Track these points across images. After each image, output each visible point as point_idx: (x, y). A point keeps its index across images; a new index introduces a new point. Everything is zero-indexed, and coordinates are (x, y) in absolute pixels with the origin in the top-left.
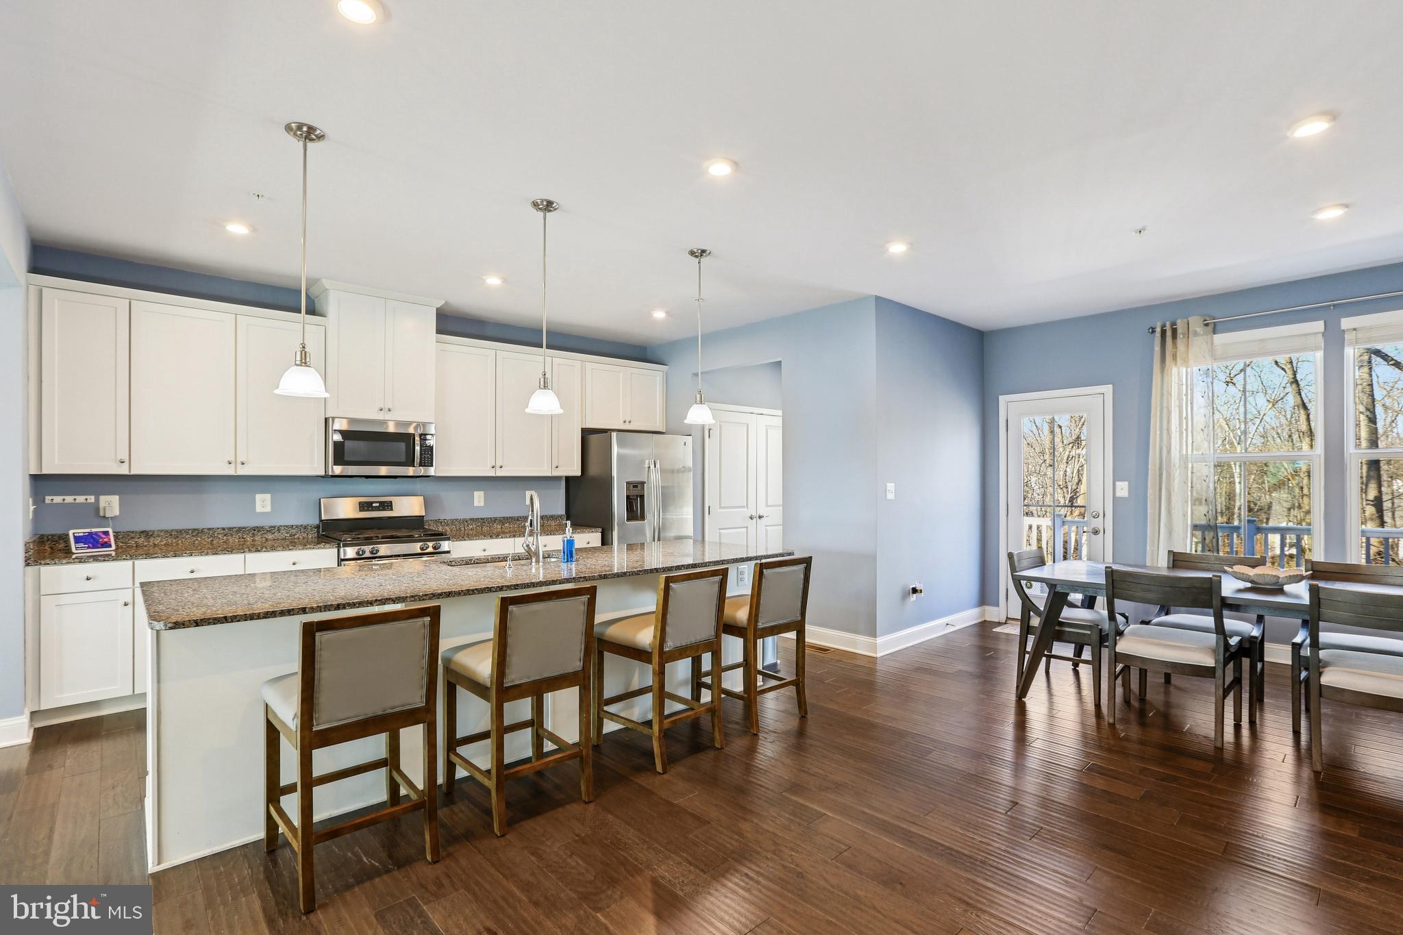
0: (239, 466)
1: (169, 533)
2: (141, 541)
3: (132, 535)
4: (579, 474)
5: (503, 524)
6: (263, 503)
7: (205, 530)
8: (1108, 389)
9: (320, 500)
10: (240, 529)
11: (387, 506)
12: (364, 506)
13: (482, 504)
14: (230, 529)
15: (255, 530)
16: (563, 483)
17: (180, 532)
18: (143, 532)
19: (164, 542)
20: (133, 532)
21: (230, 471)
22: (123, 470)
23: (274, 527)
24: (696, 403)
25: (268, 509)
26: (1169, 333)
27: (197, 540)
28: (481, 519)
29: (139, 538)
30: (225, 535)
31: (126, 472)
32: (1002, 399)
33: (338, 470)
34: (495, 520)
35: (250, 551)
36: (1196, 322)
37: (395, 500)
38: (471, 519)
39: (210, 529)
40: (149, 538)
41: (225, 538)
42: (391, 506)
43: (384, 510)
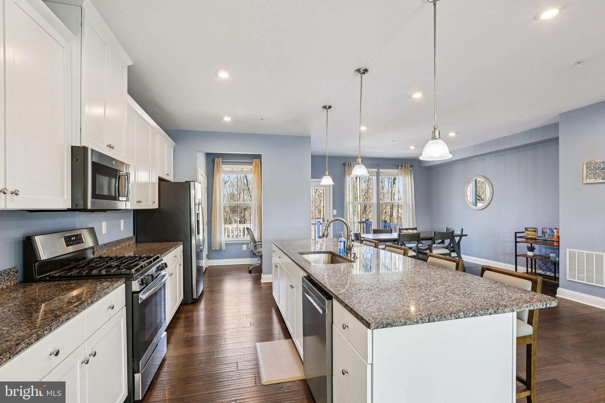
0: (9, 197)
4: (158, 207)
11: (80, 239)
12: (68, 241)
13: (106, 232)
16: (132, 213)
26: (349, 166)
37: (82, 233)
38: (104, 245)
43: (79, 243)
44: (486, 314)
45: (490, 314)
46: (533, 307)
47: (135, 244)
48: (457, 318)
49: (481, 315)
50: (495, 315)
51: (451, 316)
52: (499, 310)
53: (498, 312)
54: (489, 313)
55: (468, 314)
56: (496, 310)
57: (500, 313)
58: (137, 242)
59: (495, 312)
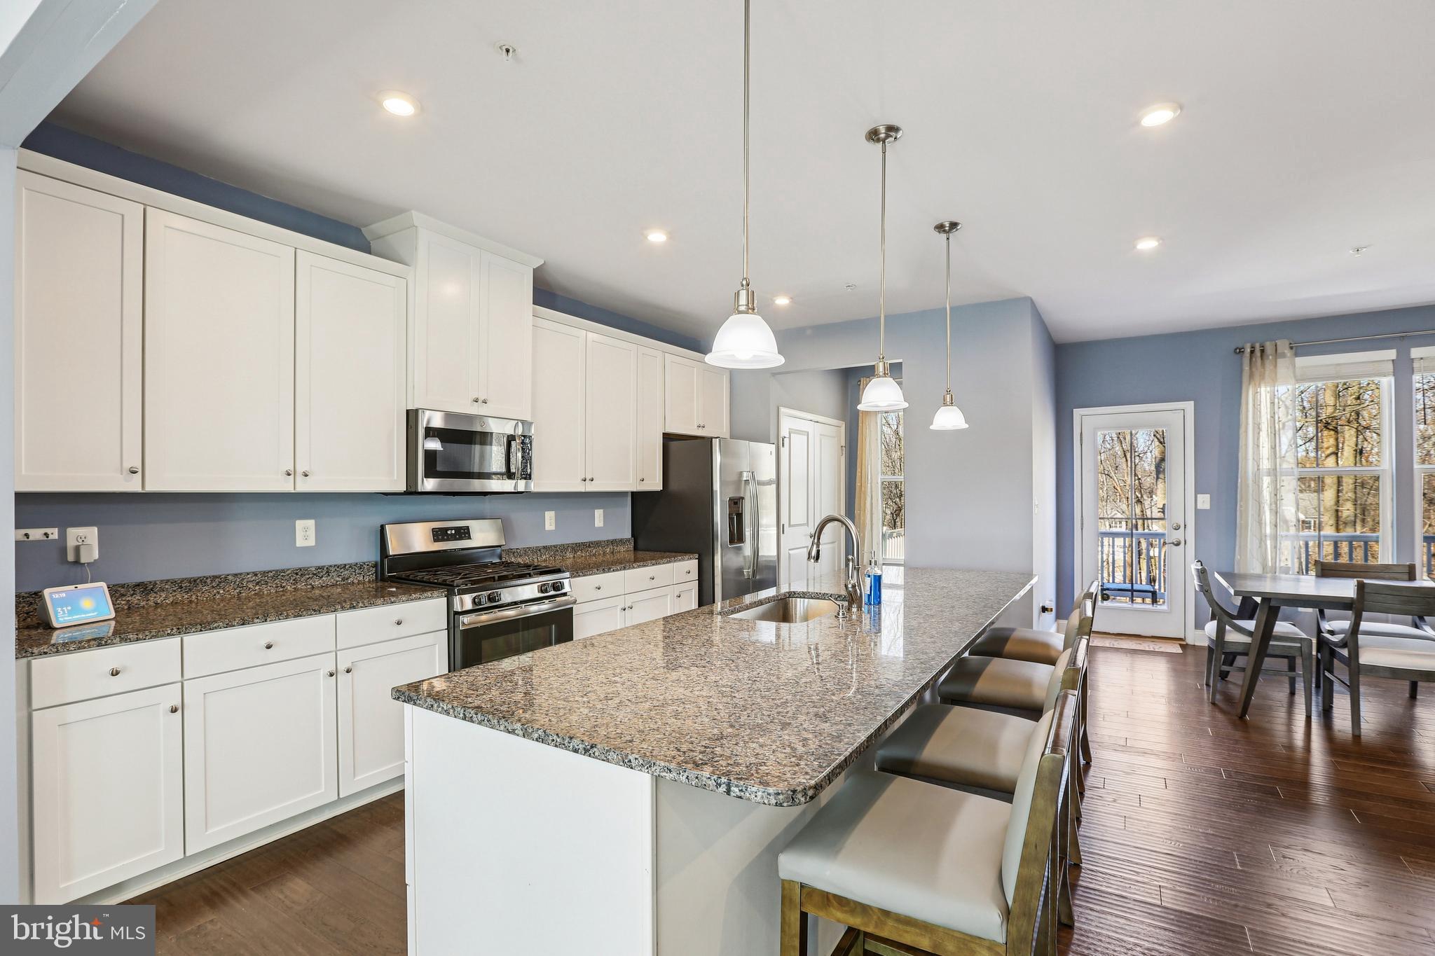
0: (300, 478)
1: (178, 584)
2: (135, 599)
3: (123, 591)
4: (660, 488)
6: (305, 532)
7: (230, 577)
8: (1189, 406)
9: (382, 528)
10: (278, 574)
11: (464, 533)
12: (439, 535)
13: (553, 528)
14: (265, 573)
15: (297, 574)
16: (629, 499)
17: (194, 582)
18: (138, 585)
19: (171, 599)
20: (123, 586)
21: (286, 486)
22: (133, 486)
23: (322, 568)
24: (945, 404)
25: (311, 542)
26: (1258, 353)
27: (218, 593)
29: (132, 595)
30: (257, 584)
31: (138, 489)
32: (1077, 413)
33: (430, 484)
35: (343, 608)
36: (1283, 345)
37: (473, 525)
38: (544, 547)
39: (236, 575)
40: (148, 594)
41: (257, 588)
42: (468, 533)
43: (461, 538)
44: (567, 748)
45: (576, 751)
46: (685, 776)
47: (633, 552)
48: (509, 732)
49: (556, 746)
50: (586, 758)
51: (499, 722)
52: (595, 749)
53: (594, 754)
54: (574, 747)
55: (530, 731)
56: (589, 747)
57: (596, 758)
58: (636, 548)
59: (586, 751)
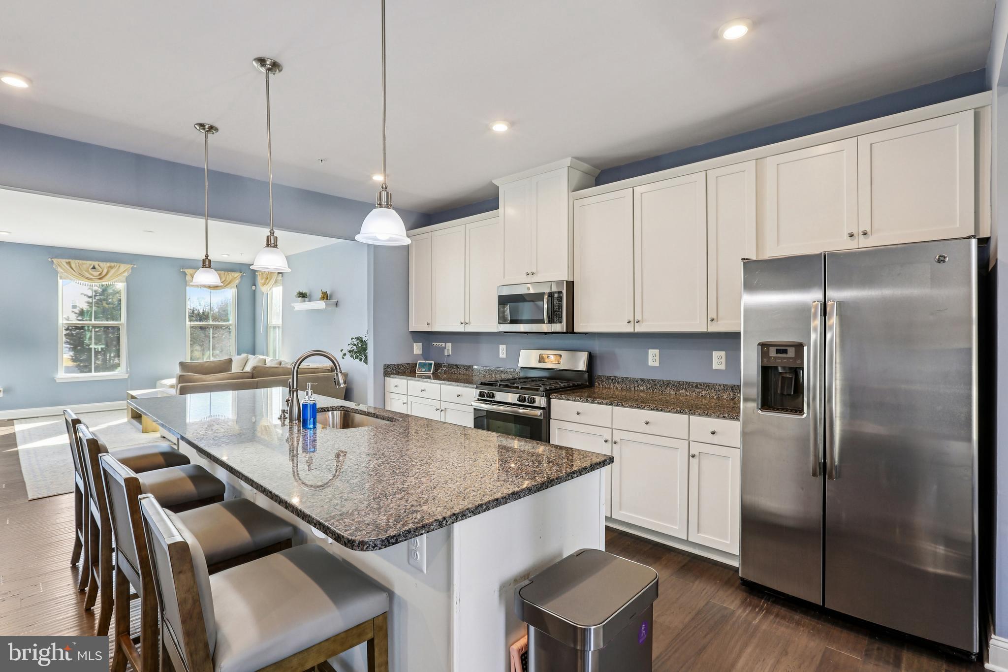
5: (678, 390)
6: (502, 351)
12: (542, 358)
13: (657, 364)
28: (652, 380)
33: (501, 328)
34: (668, 384)
37: (564, 354)
38: (641, 380)
42: (561, 359)
